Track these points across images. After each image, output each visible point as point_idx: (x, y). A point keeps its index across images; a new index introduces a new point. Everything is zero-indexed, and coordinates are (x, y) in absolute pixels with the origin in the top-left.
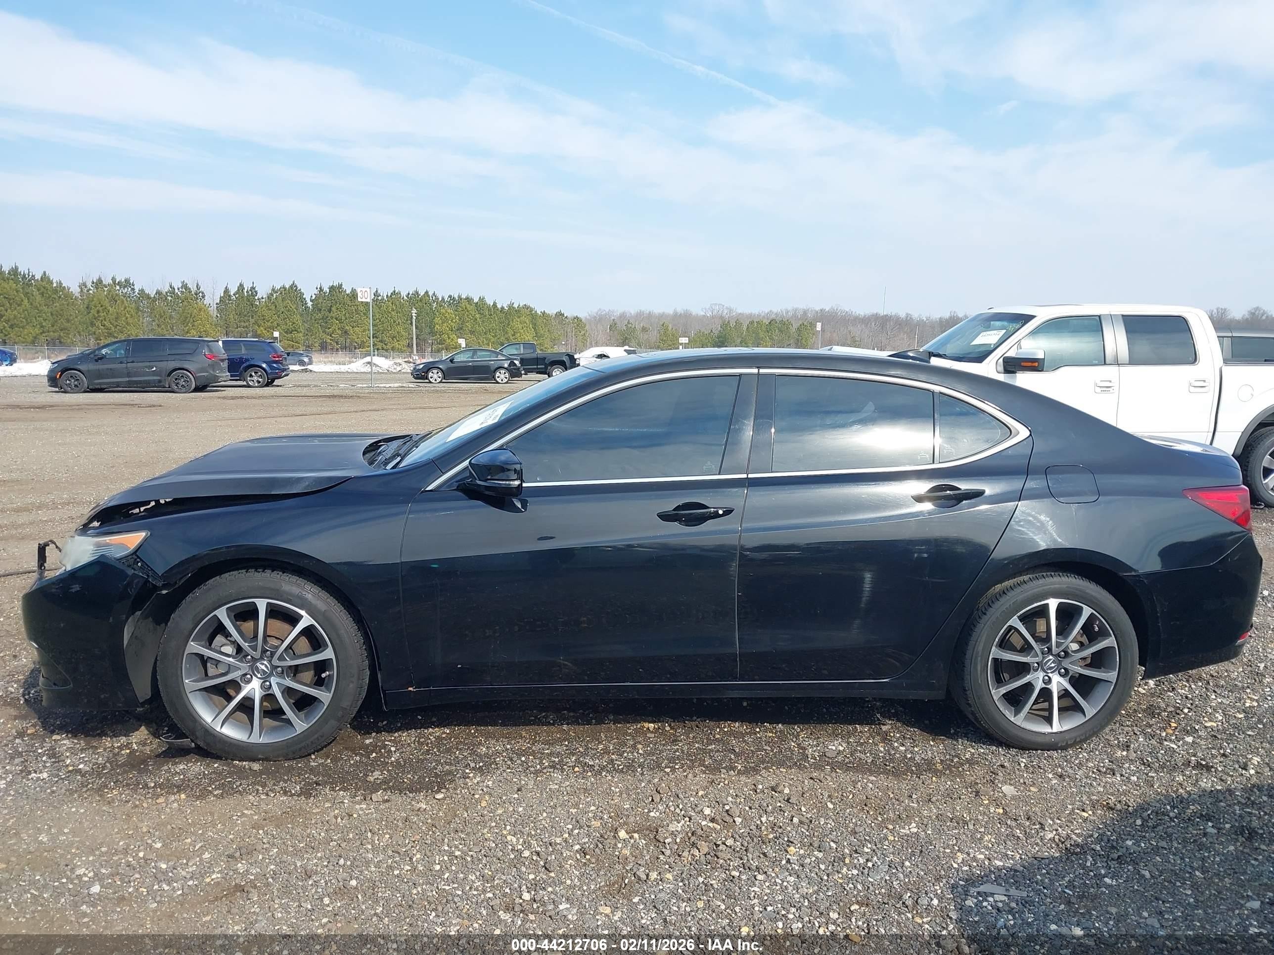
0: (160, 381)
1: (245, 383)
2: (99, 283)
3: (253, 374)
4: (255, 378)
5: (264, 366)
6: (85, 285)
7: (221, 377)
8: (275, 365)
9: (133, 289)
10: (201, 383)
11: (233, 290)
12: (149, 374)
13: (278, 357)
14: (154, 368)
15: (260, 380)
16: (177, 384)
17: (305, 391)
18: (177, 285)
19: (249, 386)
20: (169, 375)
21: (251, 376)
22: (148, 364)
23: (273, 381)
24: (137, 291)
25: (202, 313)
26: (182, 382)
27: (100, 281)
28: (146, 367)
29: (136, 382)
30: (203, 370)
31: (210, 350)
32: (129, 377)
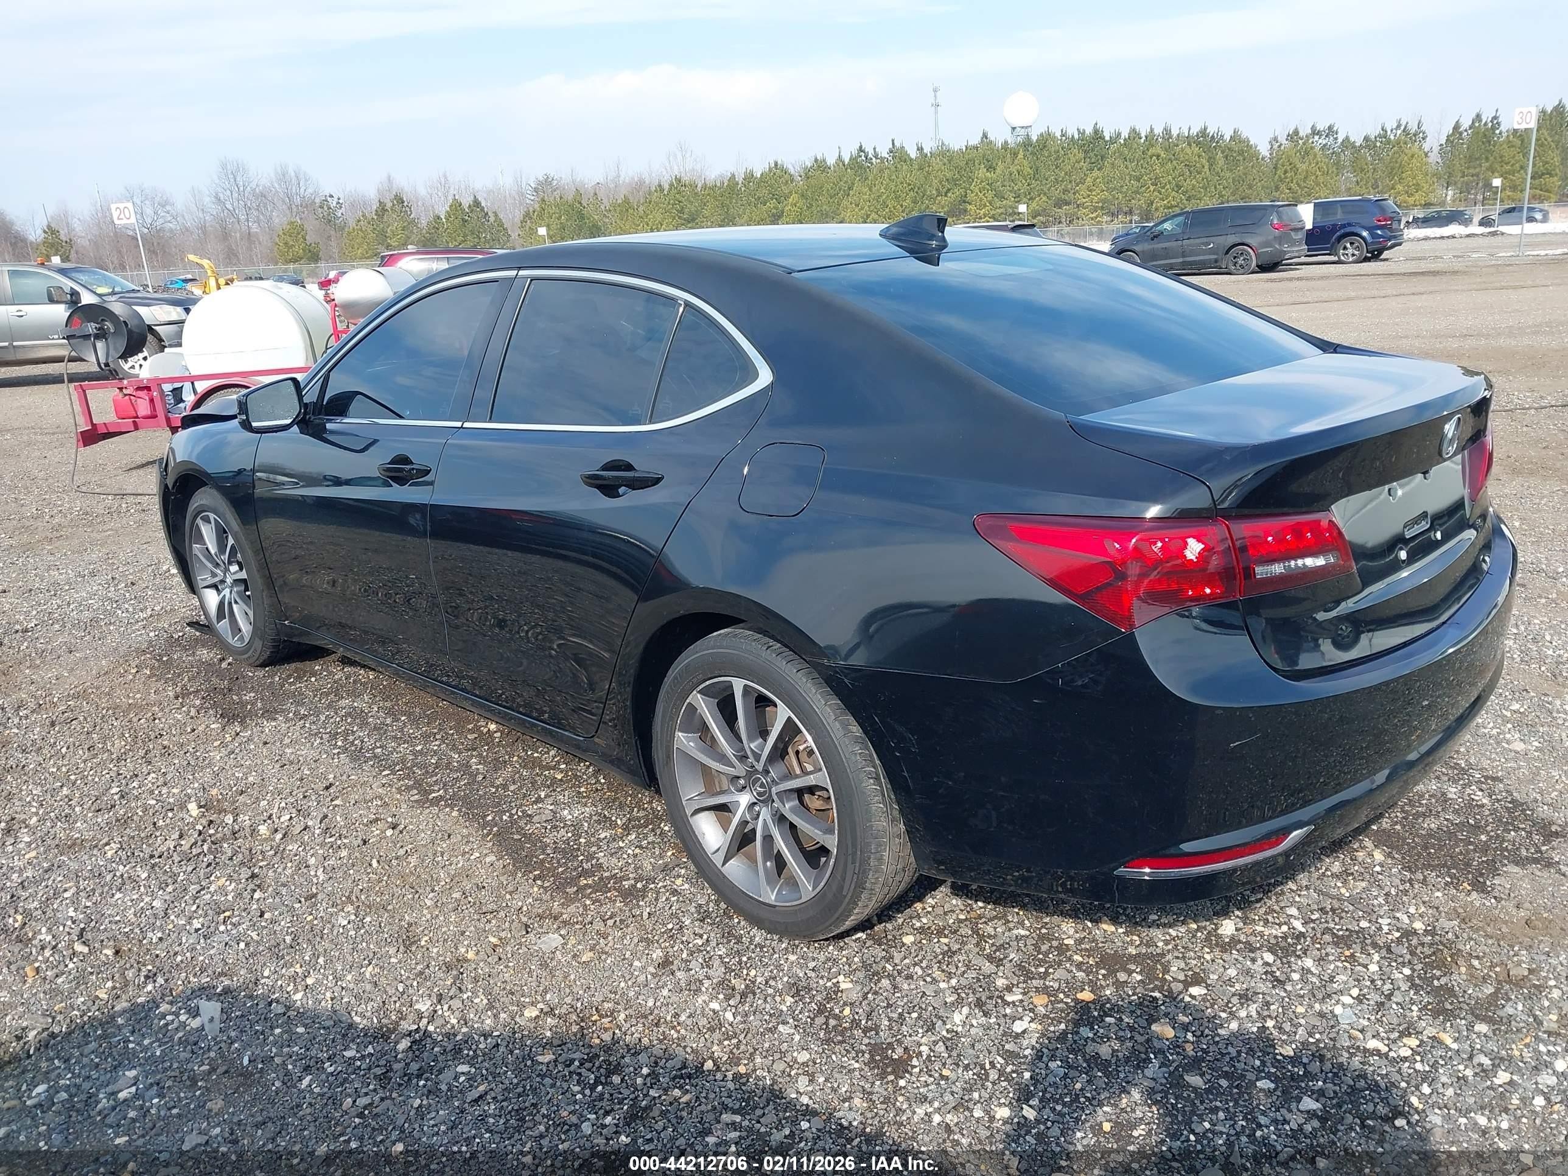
0: (1216, 261)
1: (1336, 259)
2: (1294, 136)
3: (1348, 245)
4: (1350, 251)
5: (1365, 234)
6: (1276, 139)
7: (1289, 252)
8: (1379, 232)
9: (1336, 139)
10: (1264, 261)
11: (1466, 123)
12: (1205, 253)
13: (1385, 220)
14: (1208, 245)
15: (1356, 253)
16: (1235, 264)
17: (1424, 266)
18: (1390, 125)
19: (1339, 262)
20: (1227, 253)
21: (1345, 248)
22: (1205, 240)
23: (1380, 253)
24: (1340, 140)
25: (1414, 160)
26: (1240, 261)
27: (1296, 132)
28: (1203, 244)
29: (1191, 263)
30: (1267, 244)
31: (1280, 217)
32: (1183, 256)
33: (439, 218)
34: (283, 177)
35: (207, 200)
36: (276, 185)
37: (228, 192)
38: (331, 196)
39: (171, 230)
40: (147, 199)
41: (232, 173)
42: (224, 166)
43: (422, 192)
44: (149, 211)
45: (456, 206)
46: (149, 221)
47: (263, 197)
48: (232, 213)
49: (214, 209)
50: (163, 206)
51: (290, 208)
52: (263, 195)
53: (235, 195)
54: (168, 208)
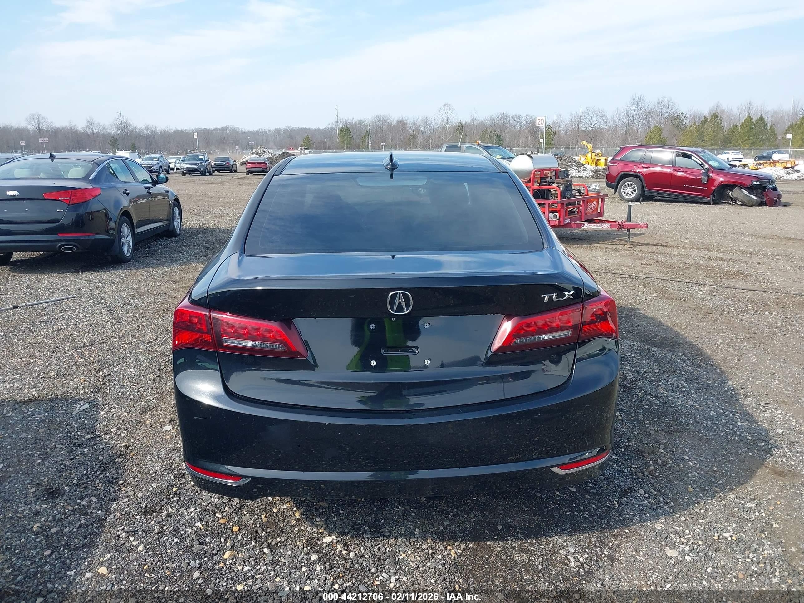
33: (736, 126)
34: (661, 103)
35: (623, 114)
36: (657, 108)
37: (633, 111)
38: (682, 113)
39: (602, 128)
40: (595, 113)
41: (637, 101)
42: (634, 99)
43: (735, 111)
44: (594, 119)
45: (749, 119)
46: (593, 124)
47: (649, 114)
48: (632, 121)
49: (624, 119)
50: (602, 117)
51: (661, 120)
52: (649, 112)
53: (636, 112)
54: (604, 118)
